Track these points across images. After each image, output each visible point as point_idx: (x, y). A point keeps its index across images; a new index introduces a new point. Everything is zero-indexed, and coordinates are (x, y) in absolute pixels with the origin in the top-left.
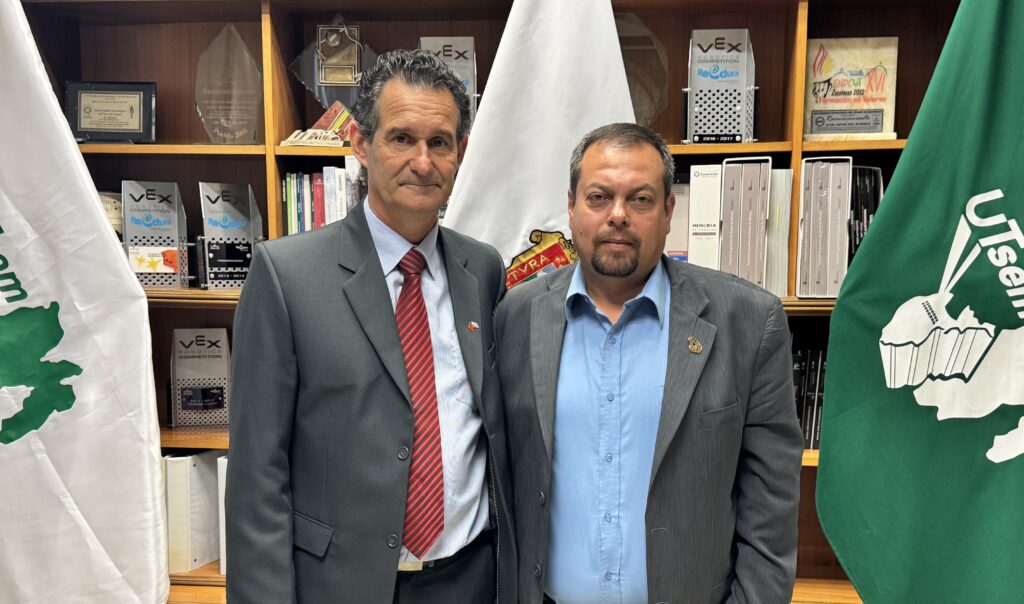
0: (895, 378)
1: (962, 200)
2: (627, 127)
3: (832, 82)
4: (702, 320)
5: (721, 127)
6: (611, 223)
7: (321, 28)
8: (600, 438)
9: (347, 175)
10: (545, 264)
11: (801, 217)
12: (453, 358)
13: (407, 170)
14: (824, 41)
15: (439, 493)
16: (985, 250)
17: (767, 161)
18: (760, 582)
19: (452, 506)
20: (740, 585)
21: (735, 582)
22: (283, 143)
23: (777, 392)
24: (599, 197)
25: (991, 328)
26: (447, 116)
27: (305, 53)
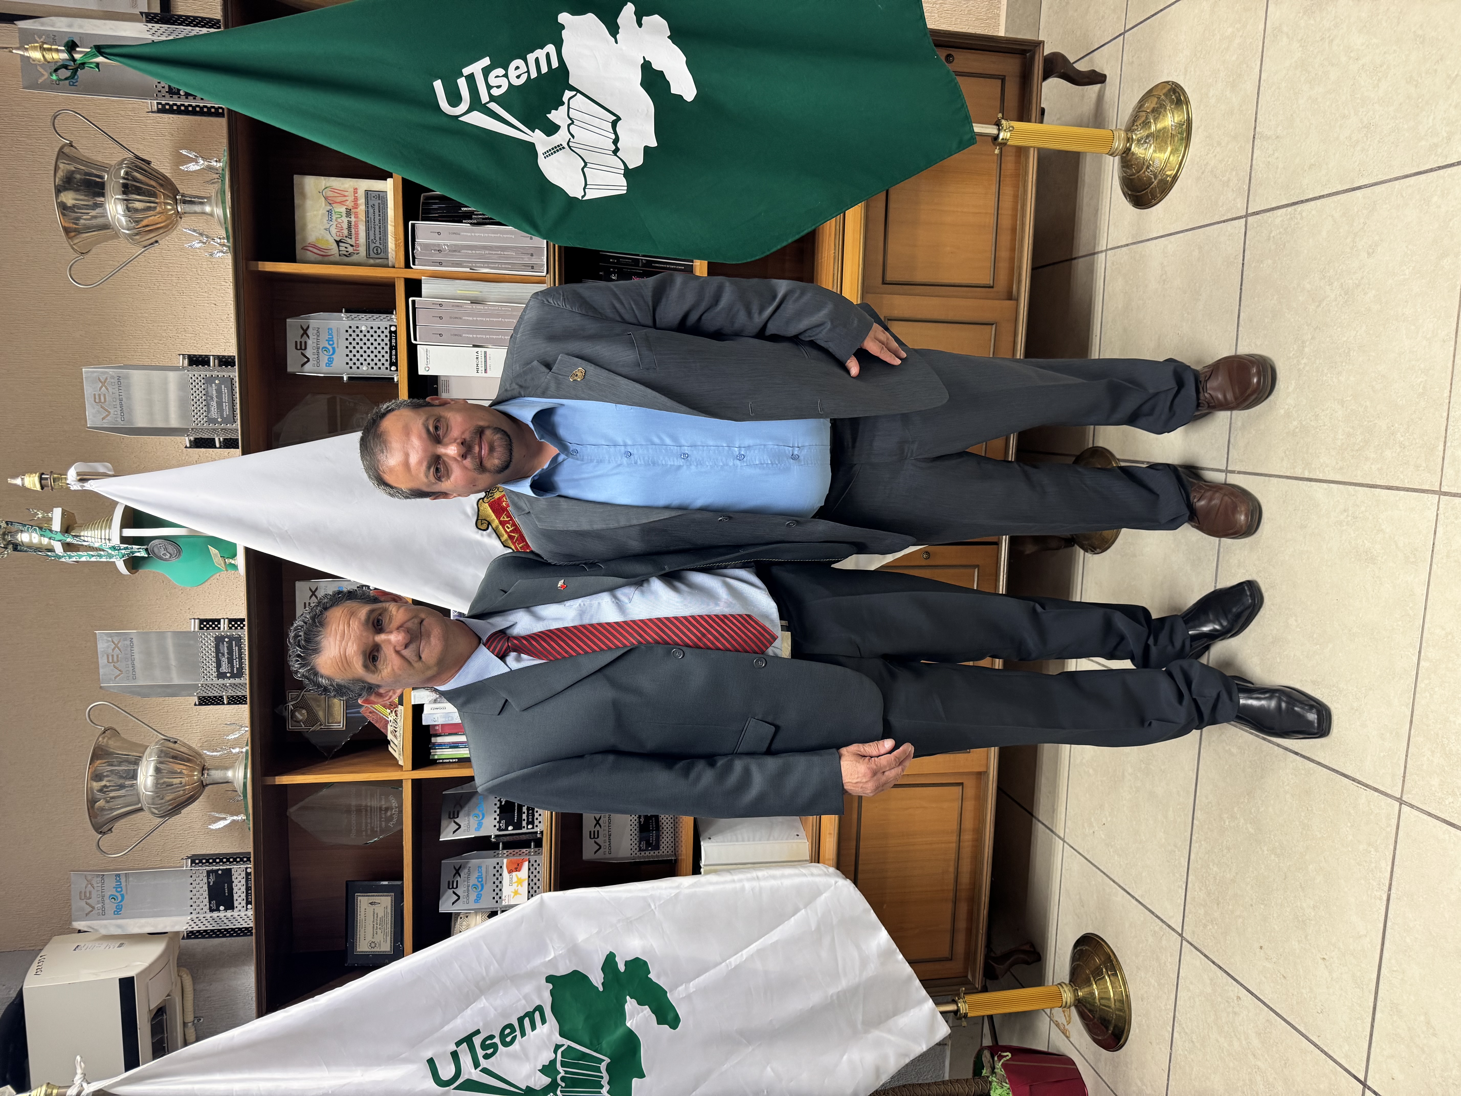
0: (617, 186)
1: (445, 119)
2: (364, 443)
3: (338, 239)
4: (554, 368)
5: (383, 344)
6: (464, 456)
7: (290, 727)
8: (666, 465)
9: (430, 702)
10: (509, 516)
11: (468, 270)
12: (591, 606)
13: (406, 653)
14: (298, 247)
15: (717, 620)
16: (492, 98)
17: (414, 302)
18: (800, 314)
19: (729, 605)
20: (805, 331)
21: (802, 337)
22: (401, 763)
23: (622, 297)
24: (437, 470)
25: (568, 94)
26: (352, 614)
27: (314, 741)
